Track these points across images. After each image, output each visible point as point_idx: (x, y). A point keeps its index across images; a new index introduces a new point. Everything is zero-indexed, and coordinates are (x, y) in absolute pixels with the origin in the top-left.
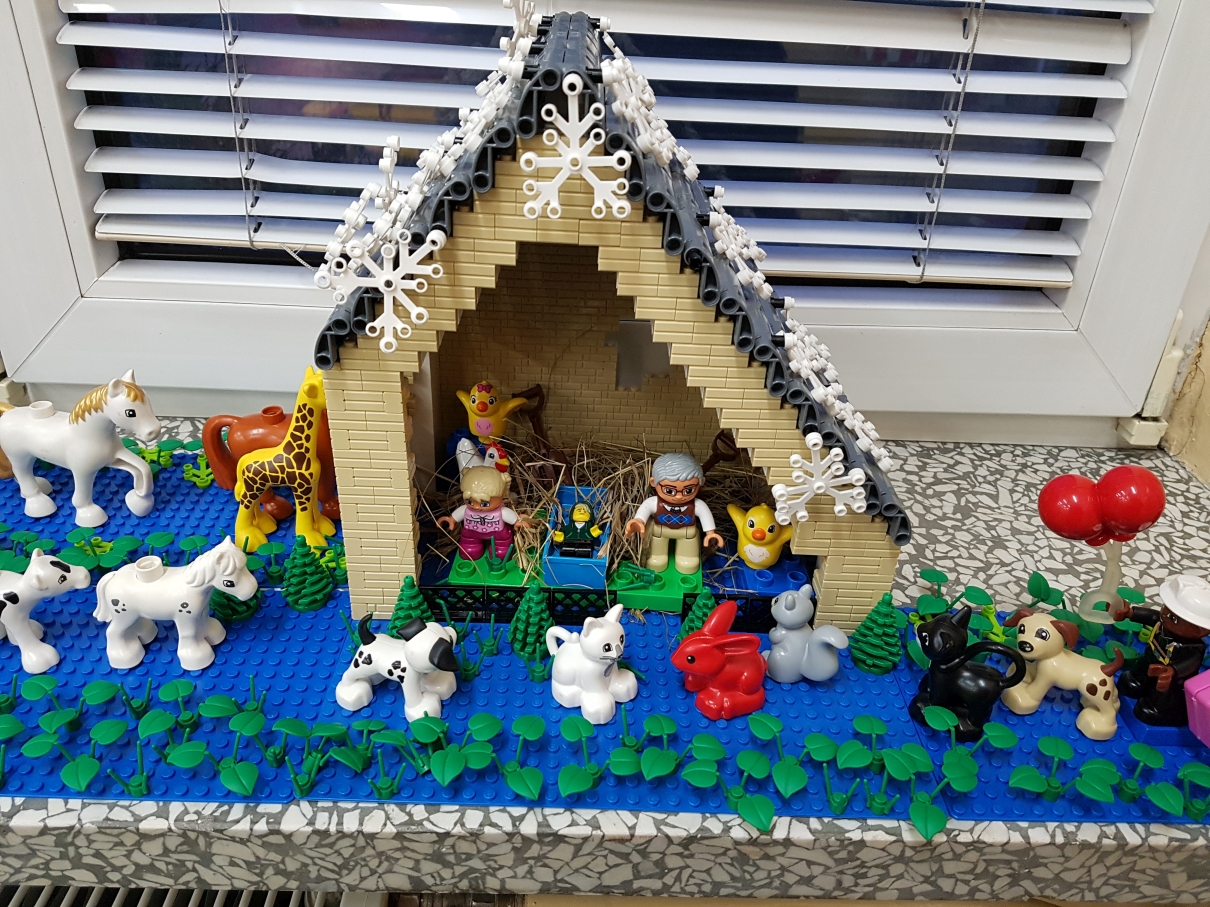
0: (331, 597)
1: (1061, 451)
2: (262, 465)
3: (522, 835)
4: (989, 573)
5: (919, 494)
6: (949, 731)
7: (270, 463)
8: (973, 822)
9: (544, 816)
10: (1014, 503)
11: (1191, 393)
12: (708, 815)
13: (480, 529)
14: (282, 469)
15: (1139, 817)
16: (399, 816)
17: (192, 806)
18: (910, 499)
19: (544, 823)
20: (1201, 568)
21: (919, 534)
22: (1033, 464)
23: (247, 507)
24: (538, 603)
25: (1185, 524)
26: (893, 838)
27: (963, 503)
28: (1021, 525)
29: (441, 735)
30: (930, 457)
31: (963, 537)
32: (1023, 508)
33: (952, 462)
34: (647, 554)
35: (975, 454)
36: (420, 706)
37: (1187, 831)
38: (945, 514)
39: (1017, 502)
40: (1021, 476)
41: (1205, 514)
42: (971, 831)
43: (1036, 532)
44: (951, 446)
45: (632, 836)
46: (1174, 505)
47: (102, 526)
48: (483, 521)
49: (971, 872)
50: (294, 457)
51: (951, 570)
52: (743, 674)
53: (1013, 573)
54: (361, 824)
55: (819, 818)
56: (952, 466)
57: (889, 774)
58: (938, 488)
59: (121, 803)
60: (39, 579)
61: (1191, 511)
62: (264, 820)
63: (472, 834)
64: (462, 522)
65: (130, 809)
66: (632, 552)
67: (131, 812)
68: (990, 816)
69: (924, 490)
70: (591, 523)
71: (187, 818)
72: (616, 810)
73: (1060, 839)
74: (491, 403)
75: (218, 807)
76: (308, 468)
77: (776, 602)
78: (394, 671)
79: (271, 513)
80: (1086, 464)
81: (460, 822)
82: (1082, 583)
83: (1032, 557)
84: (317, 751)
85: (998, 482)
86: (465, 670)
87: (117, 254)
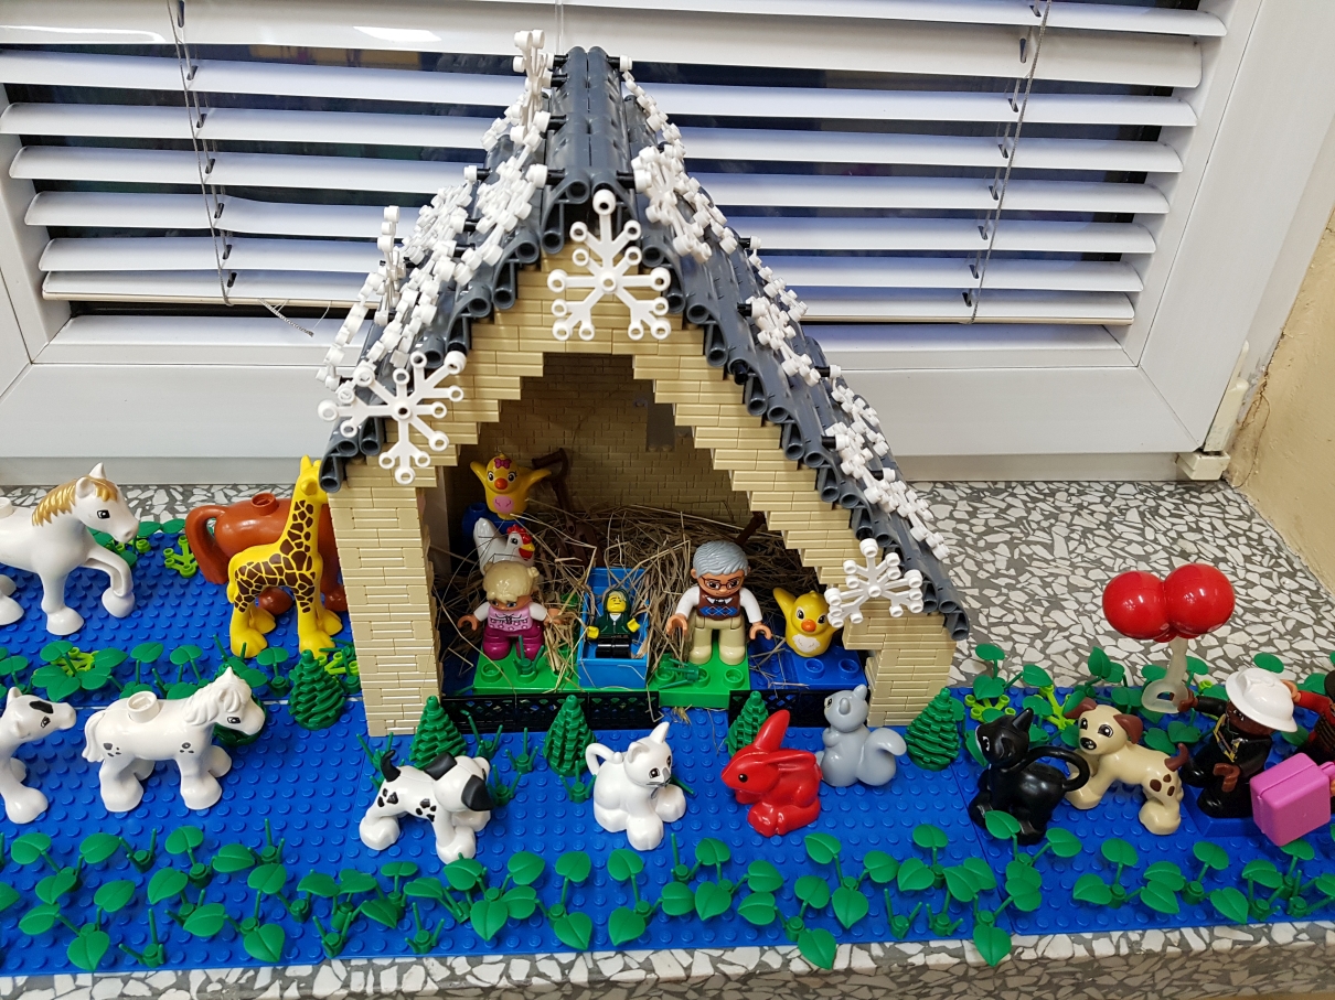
0: (344, 710)
1: (1118, 486)
2: (257, 567)
3: (572, 984)
4: (1045, 640)
5: (970, 546)
6: (1011, 839)
7: (265, 564)
8: (1037, 937)
9: (595, 962)
10: (1070, 553)
11: (1255, 422)
12: (766, 948)
13: (506, 628)
14: (280, 570)
15: (1203, 921)
16: (440, 972)
17: (215, 973)
18: (961, 553)
19: (594, 971)
20: (1264, 623)
21: (972, 596)
22: (1090, 504)
23: (242, 610)
24: (575, 719)
25: (1248, 571)
26: (956, 961)
27: (1016, 557)
28: (1077, 580)
29: (479, 880)
30: (980, 500)
31: (1018, 597)
32: (1079, 559)
33: (1003, 505)
34: (689, 646)
35: (1027, 495)
36: (453, 845)
37: (1250, 932)
38: (998, 570)
39: (1073, 552)
40: (1077, 520)
41: (1267, 557)
42: (1035, 947)
43: (1093, 588)
44: (1001, 486)
45: (688, 977)
46: (1236, 547)
47: (78, 632)
48: (509, 620)
49: (1035, 984)
50: (292, 557)
51: (1007, 638)
52: (797, 788)
53: (1071, 639)
54: (400, 983)
55: (881, 943)
56: (1003, 511)
57: (952, 896)
58: (991, 538)
59: (136, 974)
60: (19, 726)
61: (1254, 555)
62: (294, 985)
63: (518, 986)
64: (486, 620)
65: (147, 981)
66: (672, 647)
67: (148, 985)
68: (1053, 929)
69: (975, 541)
70: (627, 615)
71: (210, 988)
72: (669, 949)
73: (1124, 950)
74: (511, 479)
75: (243, 973)
76: (308, 568)
77: (829, 703)
78: (423, 810)
79: (268, 609)
80: (1144, 501)
81: (506, 974)
82: (1143, 648)
83: (1091, 618)
84: (345, 904)
85: (1053, 529)
86: (499, 795)
87: (70, 312)
